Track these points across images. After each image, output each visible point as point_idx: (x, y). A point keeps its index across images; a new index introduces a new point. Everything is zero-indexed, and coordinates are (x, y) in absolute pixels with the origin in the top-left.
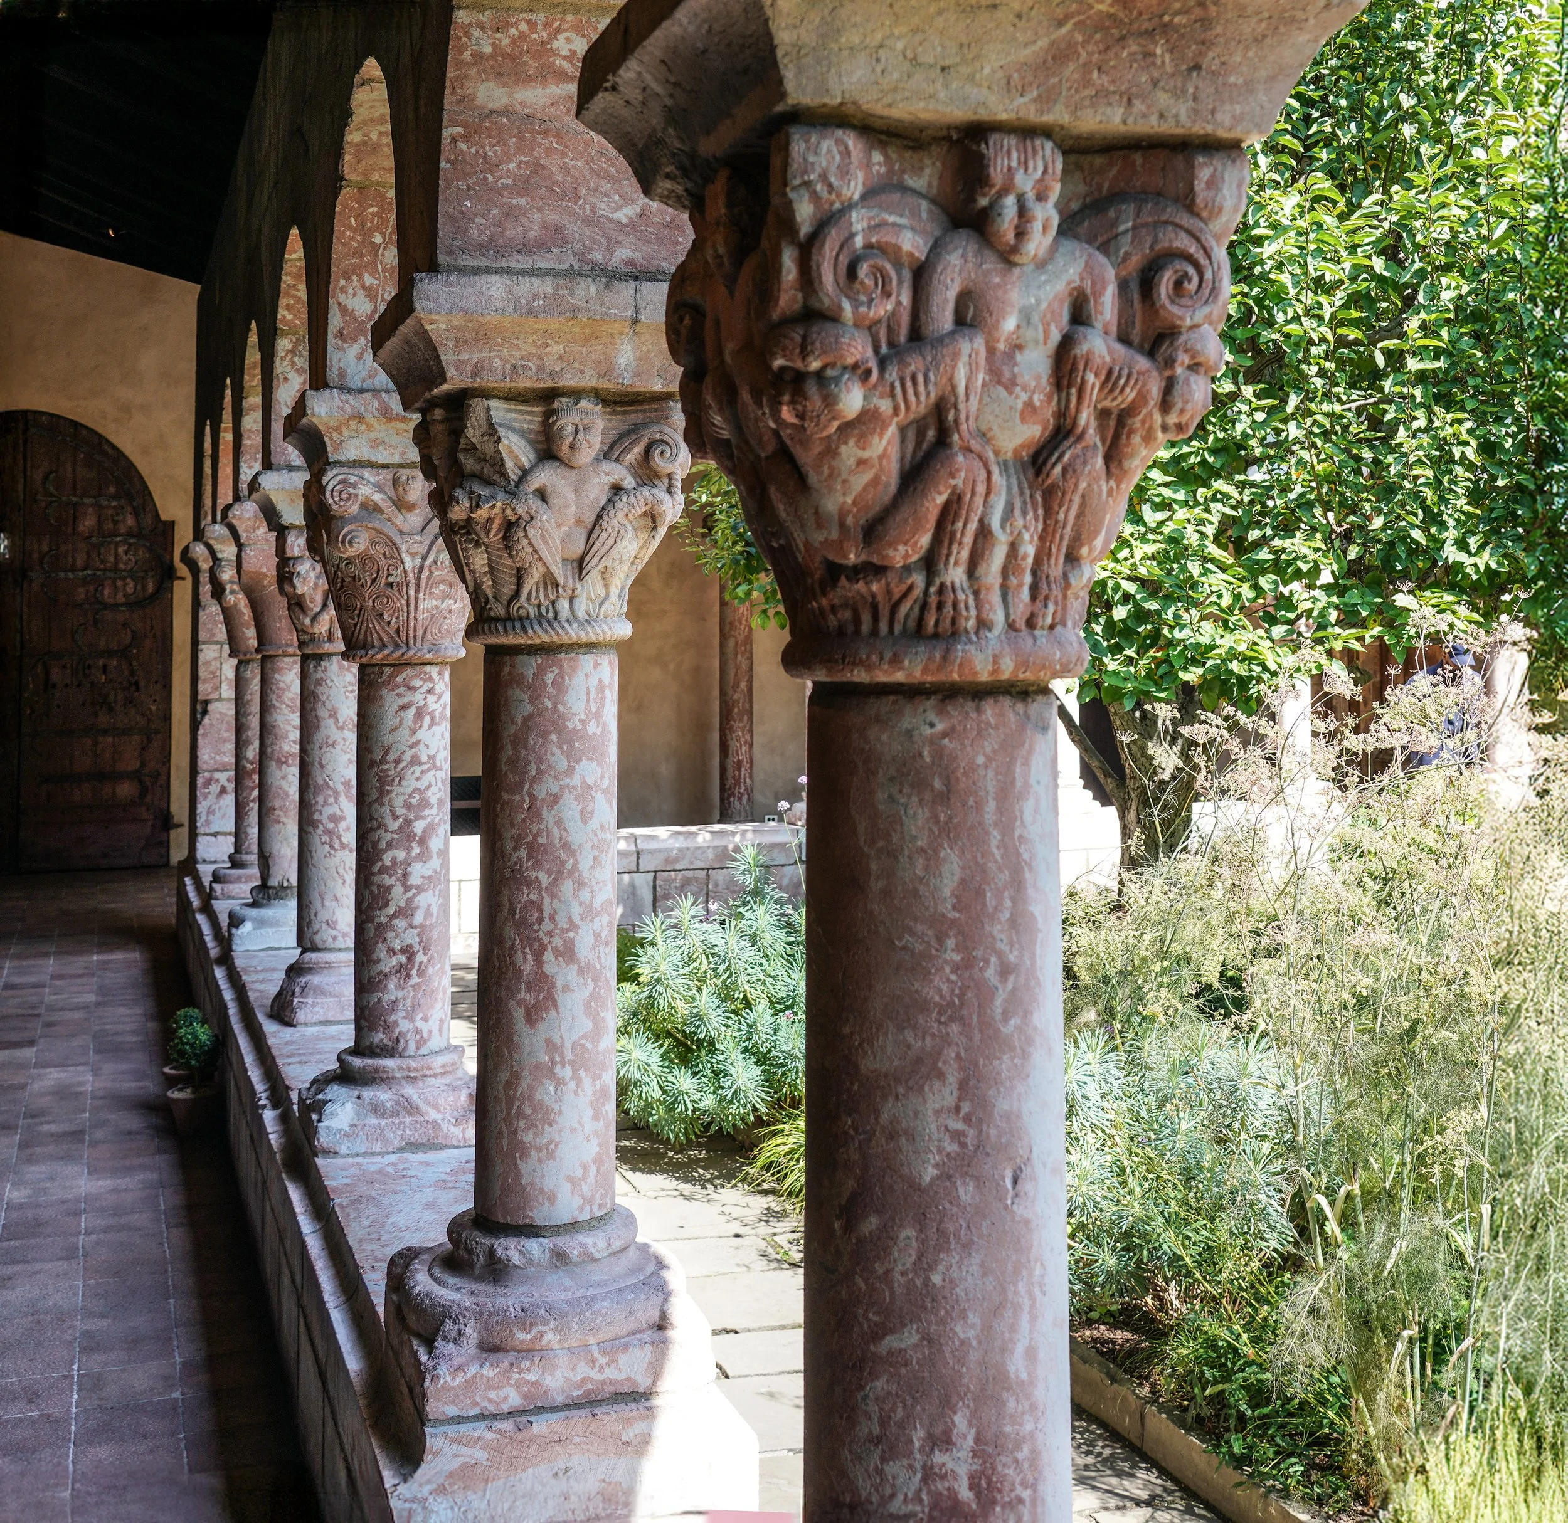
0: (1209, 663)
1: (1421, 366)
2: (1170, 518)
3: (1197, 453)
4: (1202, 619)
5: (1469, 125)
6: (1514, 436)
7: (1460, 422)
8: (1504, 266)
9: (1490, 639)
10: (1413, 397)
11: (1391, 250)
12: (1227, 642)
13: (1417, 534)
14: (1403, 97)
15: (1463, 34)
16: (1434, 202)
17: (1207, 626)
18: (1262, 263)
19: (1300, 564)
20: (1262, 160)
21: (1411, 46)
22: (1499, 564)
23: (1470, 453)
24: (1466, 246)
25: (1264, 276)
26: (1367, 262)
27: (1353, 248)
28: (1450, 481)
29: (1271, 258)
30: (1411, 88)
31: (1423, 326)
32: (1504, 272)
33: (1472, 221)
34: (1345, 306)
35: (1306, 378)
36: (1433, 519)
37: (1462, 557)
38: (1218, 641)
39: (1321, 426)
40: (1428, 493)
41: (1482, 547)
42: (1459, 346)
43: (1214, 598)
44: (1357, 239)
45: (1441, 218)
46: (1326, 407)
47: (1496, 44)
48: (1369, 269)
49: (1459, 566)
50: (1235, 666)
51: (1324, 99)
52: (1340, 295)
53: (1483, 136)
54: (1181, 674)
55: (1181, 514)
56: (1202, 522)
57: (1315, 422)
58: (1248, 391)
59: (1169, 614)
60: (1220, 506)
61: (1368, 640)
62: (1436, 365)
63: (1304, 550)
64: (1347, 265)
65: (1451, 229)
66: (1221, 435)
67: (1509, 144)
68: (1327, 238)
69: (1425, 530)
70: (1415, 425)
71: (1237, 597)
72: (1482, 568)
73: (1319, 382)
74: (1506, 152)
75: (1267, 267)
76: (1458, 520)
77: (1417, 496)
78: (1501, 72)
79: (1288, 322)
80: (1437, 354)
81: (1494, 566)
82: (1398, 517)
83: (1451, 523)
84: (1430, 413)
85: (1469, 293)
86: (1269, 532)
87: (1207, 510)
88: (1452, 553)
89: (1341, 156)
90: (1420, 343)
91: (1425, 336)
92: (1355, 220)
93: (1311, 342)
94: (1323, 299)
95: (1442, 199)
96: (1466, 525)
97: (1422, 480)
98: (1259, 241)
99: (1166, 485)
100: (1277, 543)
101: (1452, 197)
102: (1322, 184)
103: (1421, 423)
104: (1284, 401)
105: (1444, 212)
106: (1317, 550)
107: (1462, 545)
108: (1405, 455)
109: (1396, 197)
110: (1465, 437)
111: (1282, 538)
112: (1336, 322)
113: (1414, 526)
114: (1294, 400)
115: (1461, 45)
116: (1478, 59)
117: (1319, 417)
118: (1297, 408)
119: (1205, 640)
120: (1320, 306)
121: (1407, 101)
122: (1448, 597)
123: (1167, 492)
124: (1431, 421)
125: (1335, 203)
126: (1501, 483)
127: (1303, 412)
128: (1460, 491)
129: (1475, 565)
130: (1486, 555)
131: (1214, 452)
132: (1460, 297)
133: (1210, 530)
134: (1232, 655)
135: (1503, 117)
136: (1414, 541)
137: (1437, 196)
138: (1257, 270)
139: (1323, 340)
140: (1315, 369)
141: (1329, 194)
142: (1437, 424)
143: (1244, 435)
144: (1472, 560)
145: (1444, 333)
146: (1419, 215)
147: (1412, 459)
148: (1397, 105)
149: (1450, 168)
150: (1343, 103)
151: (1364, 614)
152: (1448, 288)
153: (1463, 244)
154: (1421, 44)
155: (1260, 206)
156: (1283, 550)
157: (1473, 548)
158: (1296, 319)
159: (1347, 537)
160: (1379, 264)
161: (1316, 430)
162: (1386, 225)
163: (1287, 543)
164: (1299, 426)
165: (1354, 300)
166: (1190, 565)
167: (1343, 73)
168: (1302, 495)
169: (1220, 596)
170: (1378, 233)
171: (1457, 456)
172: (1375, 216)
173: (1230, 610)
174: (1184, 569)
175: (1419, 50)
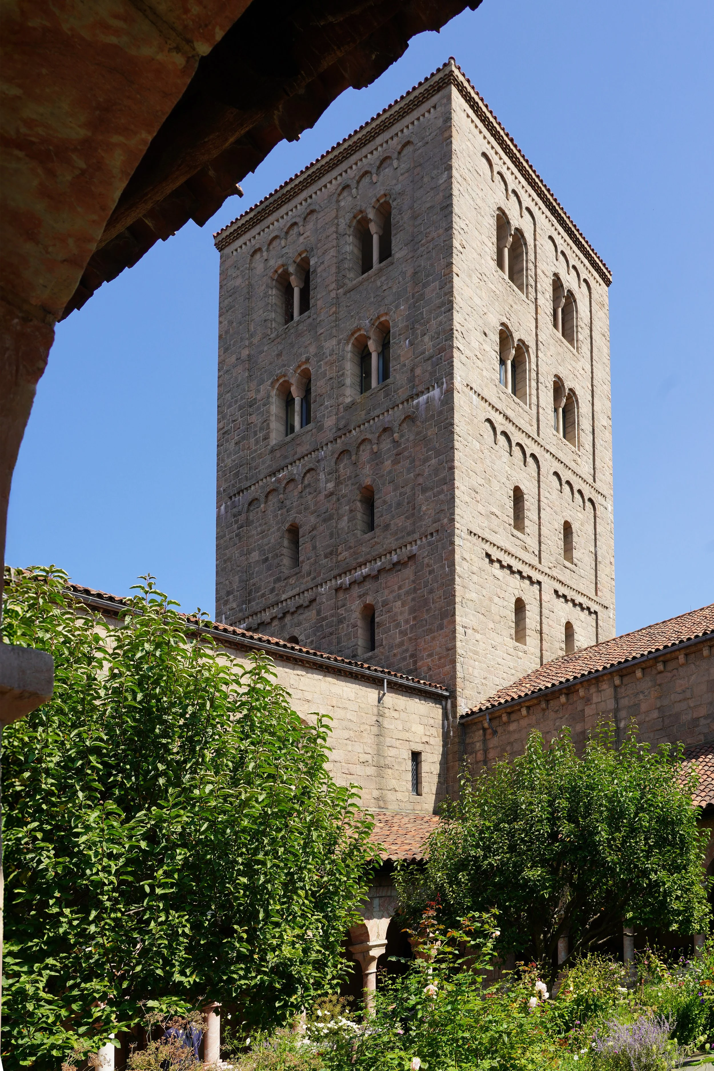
0: (39, 1054)
1: (163, 892)
2: (18, 981)
3: (37, 945)
4: (35, 1031)
5: (193, 779)
6: (209, 921)
7: (183, 916)
8: (205, 843)
9: (184, 1021)
10: (159, 907)
11: (151, 837)
12: (52, 1040)
13: (159, 972)
14: (159, 765)
15: (192, 737)
16: (172, 815)
17: (39, 1035)
18: (79, 846)
19: (95, 994)
20: (80, 794)
21: (164, 741)
22: (201, 979)
23: (187, 930)
24: (190, 834)
25: (80, 852)
26: (137, 844)
27: (130, 837)
28: (176, 945)
29: (83, 843)
30: (163, 760)
31: (165, 872)
32: (207, 846)
33: (193, 823)
34: (126, 865)
35: (102, 902)
36: (168, 962)
37: (183, 979)
38: (45, 1041)
39: (110, 925)
40: (165, 951)
41: (192, 974)
42: (183, 881)
43: (44, 1019)
44: (133, 832)
45: (177, 822)
46: (113, 915)
47: (206, 742)
48: (139, 847)
49: (181, 983)
50: (54, 1053)
51: (118, 765)
52: (122, 861)
53: (198, 784)
54: (21, 1063)
55: (24, 978)
56: (37, 981)
57: (106, 923)
58: (67, 911)
59: (15, 1033)
60: (48, 972)
61: (132, 1025)
62: (172, 890)
63: (98, 987)
64: (127, 846)
65: (182, 827)
66: (51, 935)
67: (209, 787)
68: (114, 833)
69: (163, 969)
70: (160, 920)
71: (58, 1017)
72: (192, 983)
73: (108, 904)
74: (207, 791)
75: (81, 848)
76: (180, 962)
77: (159, 954)
78: (209, 755)
79: (92, 875)
80: (172, 885)
81: (198, 980)
82: (150, 965)
83: (177, 963)
84: (167, 914)
85: (190, 856)
86: (79, 980)
87: (40, 975)
88: (177, 977)
89: (127, 794)
90: (162, 881)
91: (166, 878)
92: (132, 823)
93: (104, 884)
94: (112, 863)
95: (176, 813)
96: (185, 964)
97: (163, 945)
98: (78, 835)
99: (16, 964)
100: (83, 985)
101: (182, 812)
102: (111, 805)
103: (163, 919)
104: (89, 914)
105: (179, 819)
106: (105, 986)
107: (183, 973)
108: (154, 934)
109: (153, 813)
110: (184, 923)
111: (85, 983)
112: (118, 873)
113: (157, 968)
114: (93, 914)
115: (191, 743)
116: (198, 748)
117: (108, 921)
118: (95, 917)
119: (38, 1042)
120: (110, 866)
121: (161, 767)
122: (174, 999)
123: (16, 968)
124: (167, 917)
125: (120, 816)
126: (202, 942)
127: (98, 919)
128: (181, 948)
129: (189, 981)
130: (194, 977)
131: (45, 943)
132: (185, 858)
133: (41, 985)
134: (53, 1046)
135: (207, 775)
136: (158, 974)
137: (174, 812)
138: (76, 850)
139: (111, 883)
140: (106, 897)
141: (116, 811)
142: (170, 918)
143: (66, 933)
144: (187, 980)
145: (176, 876)
146: (165, 821)
147: (157, 936)
148: (156, 769)
149: (181, 799)
150: (128, 767)
151: (130, 1013)
152: (180, 854)
153: (188, 833)
154: (170, 741)
155: (79, 817)
156: (86, 989)
157: (188, 974)
158: (97, 874)
159: (123, 978)
160: (143, 845)
161: (107, 927)
162: (149, 826)
163: (88, 985)
164: (96, 926)
165: (128, 862)
166: (28, 1005)
167: (129, 752)
168: (98, 960)
169: (48, 1017)
170: (144, 829)
171: (180, 932)
172: (142, 821)
173: (54, 1023)
174: (25, 1007)
175: (168, 743)
